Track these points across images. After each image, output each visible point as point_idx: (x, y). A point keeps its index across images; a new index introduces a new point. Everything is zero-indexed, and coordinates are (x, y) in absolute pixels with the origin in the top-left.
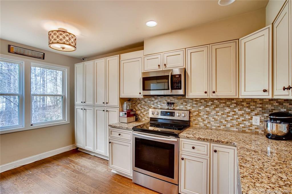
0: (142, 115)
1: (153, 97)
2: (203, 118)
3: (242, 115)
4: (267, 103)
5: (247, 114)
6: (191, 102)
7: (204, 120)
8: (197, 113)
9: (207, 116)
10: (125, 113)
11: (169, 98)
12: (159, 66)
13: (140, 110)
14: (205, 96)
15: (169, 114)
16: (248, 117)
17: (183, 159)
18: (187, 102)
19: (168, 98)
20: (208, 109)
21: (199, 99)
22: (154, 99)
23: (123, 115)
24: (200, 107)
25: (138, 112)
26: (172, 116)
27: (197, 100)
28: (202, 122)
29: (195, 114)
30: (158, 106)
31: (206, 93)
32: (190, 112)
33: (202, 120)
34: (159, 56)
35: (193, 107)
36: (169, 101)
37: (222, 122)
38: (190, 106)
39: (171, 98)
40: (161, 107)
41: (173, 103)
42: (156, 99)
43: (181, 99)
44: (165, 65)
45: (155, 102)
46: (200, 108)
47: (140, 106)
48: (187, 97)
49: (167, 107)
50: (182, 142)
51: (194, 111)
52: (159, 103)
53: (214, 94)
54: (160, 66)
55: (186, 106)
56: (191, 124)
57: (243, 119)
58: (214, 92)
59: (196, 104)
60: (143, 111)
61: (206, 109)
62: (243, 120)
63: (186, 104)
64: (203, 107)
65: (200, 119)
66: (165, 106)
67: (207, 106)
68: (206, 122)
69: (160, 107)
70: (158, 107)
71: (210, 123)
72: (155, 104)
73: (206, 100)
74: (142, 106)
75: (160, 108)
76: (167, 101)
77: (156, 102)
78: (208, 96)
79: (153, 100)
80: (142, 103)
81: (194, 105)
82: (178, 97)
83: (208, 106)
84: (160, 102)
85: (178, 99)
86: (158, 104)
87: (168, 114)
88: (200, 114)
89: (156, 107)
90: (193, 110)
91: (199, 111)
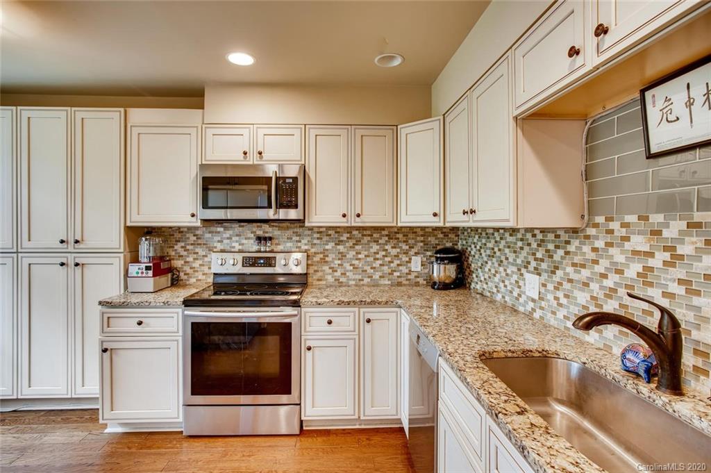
0: (187, 269)
1: (220, 225)
2: (332, 266)
3: (397, 256)
4: (429, 234)
5: (404, 253)
6: (308, 235)
7: (335, 271)
8: (321, 256)
9: (339, 262)
10: (146, 267)
11: (261, 227)
12: (245, 153)
13: (182, 256)
14: (343, 223)
15: (262, 261)
16: (405, 259)
17: (309, 349)
18: (300, 235)
19: (258, 227)
20: (341, 248)
21: (324, 229)
22: (222, 229)
23: (140, 271)
24: (328, 245)
25: (178, 263)
26: (270, 265)
27: (321, 230)
28: (330, 274)
29: (317, 259)
30: (233, 245)
31: (344, 216)
32: (308, 256)
33: (331, 270)
34: (245, 132)
35: (314, 245)
36: (260, 233)
37: (366, 271)
38: (306, 242)
39: (266, 227)
40: (240, 247)
41: (270, 239)
42: (226, 228)
43: (288, 228)
44: (260, 153)
45: (224, 236)
46: (327, 247)
47: (182, 247)
48: (307, 224)
49: (255, 248)
50: (308, 315)
51: (315, 253)
52: (234, 239)
53: (358, 219)
54: (248, 155)
55: (299, 244)
56: (310, 280)
57: (398, 262)
58: (358, 216)
59: (318, 238)
60: (190, 259)
61: (338, 247)
62: (398, 265)
63: (298, 238)
64: (333, 244)
65: (326, 268)
66: (252, 246)
67: (340, 242)
68: (338, 274)
69: (237, 247)
70: (234, 247)
71: (345, 274)
72: (226, 241)
73: (338, 230)
74: (188, 247)
75: (239, 250)
76: (255, 232)
77: (228, 236)
78: (347, 222)
79: (219, 232)
80: (189, 238)
81: (315, 241)
82: (281, 225)
83: (342, 241)
84: (237, 235)
85: (280, 228)
86: (234, 242)
87: (261, 263)
88: (327, 259)
89: (228, 248)
90: (313, 250)
91: (325, 253)
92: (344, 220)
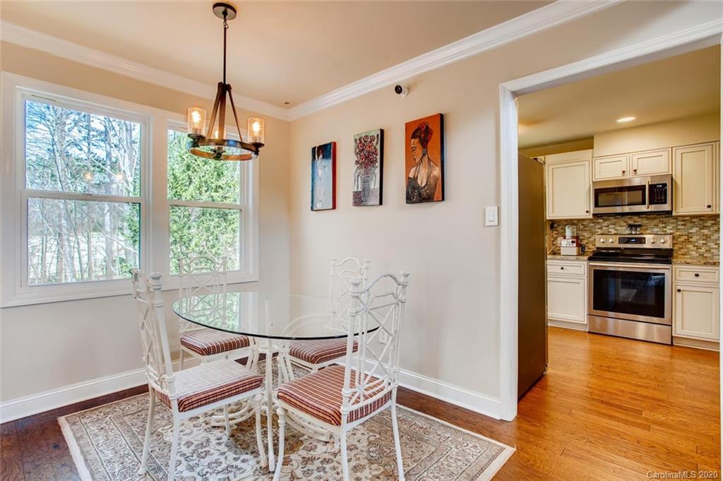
2: (696, 244)
6: (674, 223)
7: (698, 248)
8: (686, 237)
9: (704, 242)
10: (572, 241)
11: (632, 218)
12: (623, 172)
14: (708, 212)
15: (634, 240)
18: (665, 223)
19: (629, 218)
20: (706, 231)
21: (688, 218)
22: (601, 221)
24: (692, 229)
26: (641, 243)
27: (685, 218)
28: (694, 251)
29: (682, 239)
30: (610, 230)
31: (709, 206)
32: (673, 237)
33: (695, 248)
35: (678, 230)
36: (631, 222)
38: (671, 228)
39: (636, 218)
40: (616, 232)
41: (640, 226)
42: (605, 220)
43: (655, 218)
44: (635, 171)
45: (603, 225)
46: (691, 231)
48: (674, 214)
49: (629, 232)
51: (680, 235)
52: (611, 226)
54: (625, 173)
55: (665, 229)
56: (675, 254)
59: (682, 225)
61: (702, 231)
63: (664, 225)
64: (698, 229)
65: (691, 246)
66: (626, 231)
67: (704, 227)
68: (703, 250)
69: (613, 231)
70: (611, 232)
71: (710, 251)
72: (605, 228)
73: (703, 218)
76: (627, 222)
77: (606, 225)
78: (712, 211)
81: (679, 227)
83: (706, 227)
84: (613, 224)
85: (648, 219)
86: (610, 228)
87: (634, 242)
88: (691, 240)
89: (606, 232)
90: (678, 233)
91: (689, 236)
92: (710, 209)
